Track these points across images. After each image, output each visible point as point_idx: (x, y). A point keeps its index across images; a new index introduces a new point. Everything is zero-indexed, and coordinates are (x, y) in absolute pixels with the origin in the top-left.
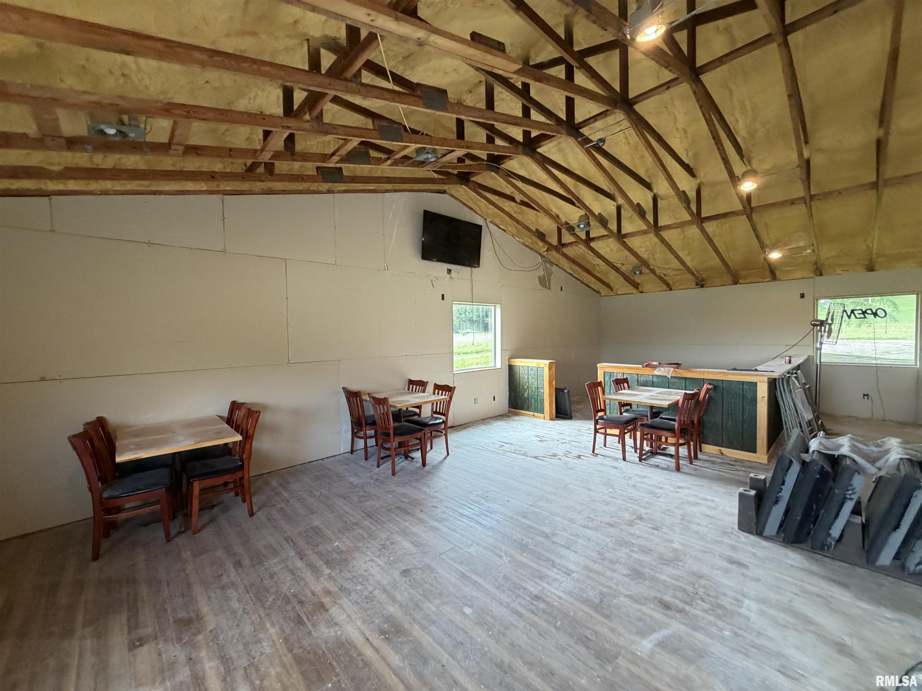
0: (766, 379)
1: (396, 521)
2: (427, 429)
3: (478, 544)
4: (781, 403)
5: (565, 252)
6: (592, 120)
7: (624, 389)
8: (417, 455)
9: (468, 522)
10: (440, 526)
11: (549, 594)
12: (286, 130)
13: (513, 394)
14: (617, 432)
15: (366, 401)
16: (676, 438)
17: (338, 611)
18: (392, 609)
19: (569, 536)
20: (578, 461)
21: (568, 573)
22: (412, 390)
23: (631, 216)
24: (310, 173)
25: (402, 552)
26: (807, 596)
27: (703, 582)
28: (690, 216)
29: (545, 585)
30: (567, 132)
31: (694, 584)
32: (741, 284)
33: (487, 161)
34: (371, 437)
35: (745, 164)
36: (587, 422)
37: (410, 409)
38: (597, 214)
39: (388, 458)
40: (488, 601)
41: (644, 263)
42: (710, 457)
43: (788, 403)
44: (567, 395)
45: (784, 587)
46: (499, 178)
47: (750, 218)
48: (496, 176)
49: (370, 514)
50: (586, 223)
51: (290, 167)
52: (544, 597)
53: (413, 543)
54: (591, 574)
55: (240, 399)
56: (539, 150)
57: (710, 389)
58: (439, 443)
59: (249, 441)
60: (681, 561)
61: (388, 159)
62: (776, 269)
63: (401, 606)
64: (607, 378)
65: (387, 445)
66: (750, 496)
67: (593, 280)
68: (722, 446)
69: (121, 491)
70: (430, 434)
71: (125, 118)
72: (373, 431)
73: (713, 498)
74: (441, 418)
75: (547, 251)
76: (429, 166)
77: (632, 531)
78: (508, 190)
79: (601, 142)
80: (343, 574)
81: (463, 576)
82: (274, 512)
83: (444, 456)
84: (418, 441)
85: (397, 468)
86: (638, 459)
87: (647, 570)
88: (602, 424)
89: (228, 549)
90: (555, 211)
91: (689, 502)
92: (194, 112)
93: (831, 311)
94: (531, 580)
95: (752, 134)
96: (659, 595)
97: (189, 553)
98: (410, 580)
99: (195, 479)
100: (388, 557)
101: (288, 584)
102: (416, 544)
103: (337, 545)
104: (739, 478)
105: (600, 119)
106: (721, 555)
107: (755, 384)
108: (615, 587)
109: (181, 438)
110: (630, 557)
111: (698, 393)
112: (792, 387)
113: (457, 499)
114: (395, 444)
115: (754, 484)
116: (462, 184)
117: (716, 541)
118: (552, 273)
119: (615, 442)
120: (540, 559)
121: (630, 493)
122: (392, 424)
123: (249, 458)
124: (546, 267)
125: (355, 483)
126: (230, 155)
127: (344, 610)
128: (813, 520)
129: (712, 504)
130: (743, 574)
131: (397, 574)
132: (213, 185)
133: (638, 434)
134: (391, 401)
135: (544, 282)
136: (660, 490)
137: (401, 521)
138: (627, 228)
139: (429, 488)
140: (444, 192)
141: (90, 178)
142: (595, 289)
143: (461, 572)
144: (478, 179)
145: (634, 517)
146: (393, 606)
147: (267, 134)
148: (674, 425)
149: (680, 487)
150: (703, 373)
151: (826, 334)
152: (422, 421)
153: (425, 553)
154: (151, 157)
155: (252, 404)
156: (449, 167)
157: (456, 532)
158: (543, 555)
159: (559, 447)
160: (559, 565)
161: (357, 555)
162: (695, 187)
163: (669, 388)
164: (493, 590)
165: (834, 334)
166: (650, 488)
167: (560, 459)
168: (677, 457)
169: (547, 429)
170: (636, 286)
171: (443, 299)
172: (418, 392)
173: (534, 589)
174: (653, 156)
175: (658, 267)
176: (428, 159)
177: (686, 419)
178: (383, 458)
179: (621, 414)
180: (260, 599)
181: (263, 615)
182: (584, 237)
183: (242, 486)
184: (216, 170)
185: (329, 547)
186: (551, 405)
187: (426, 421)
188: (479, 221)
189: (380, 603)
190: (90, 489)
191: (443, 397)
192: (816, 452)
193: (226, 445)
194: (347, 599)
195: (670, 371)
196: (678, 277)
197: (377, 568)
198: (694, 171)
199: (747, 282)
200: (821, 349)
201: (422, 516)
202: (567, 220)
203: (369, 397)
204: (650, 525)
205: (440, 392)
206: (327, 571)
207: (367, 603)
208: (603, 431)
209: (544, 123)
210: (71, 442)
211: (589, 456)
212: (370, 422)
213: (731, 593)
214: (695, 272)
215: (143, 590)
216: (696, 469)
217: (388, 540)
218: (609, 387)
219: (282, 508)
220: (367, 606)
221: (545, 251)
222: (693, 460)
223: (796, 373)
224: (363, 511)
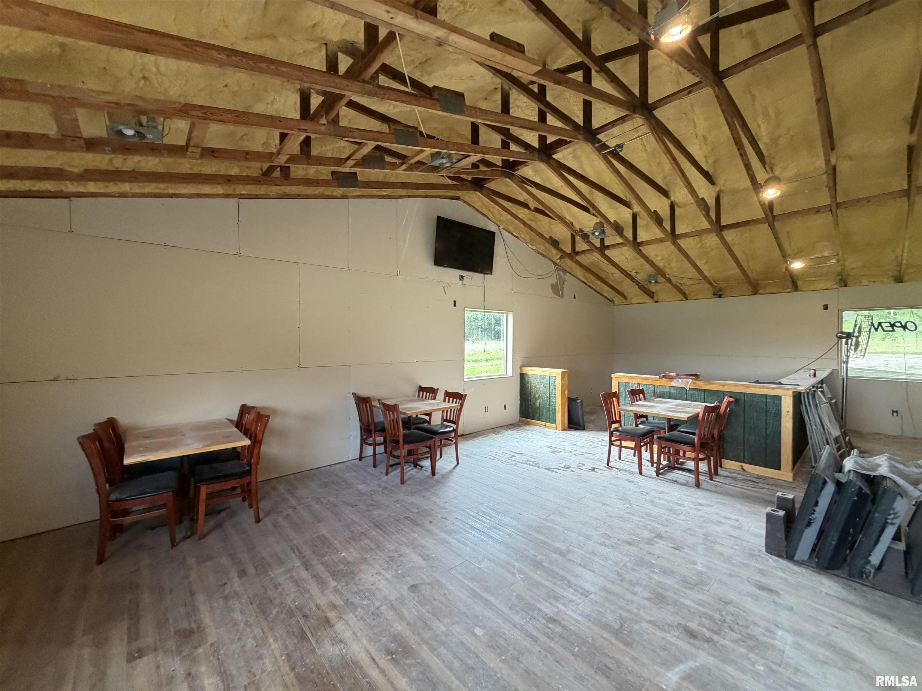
0: (791, 393)
1: (405, 531)
2: (437, 438)
3: (489, 560)
4: (806, 418)
5: (579, 260)
6: (610, 125)
7: (640, 400)
8: (427, 463)
9: (479, 536)
10: (450, 539)
11: (565, 617)
12: (301, 133)
13: (524, 403)
14: (632, 444)
15: (376, 407)
16: (696, 453)
17: (343, 627)
18: (399, 628)
19: (584, 553)
20: (592, 474)
21: (585, 594)
22: (422, 397)
23: (647, 224)
24: (326, 178)
25: (410, 566)
26: (847, 629)
27: (730, 609)
28: (709, 223)
29: (561, 607)
30: (585, 138)
31: (721, 611)
32: (760, 294)
33: (502, 167)
34: (380, 444)
35: (766, 171)
36: (600, 433)
37: (420, 416)
38: (612, 221)
39: (397, 466)
40: (501, 622)
41: (660, 271)
42: (731, 473)
43: (815, 419)
44: (579, 405)
45: (821, 618)
46: (514, 185)
47: (772, 227)
48: (511, 182)
49: (377, 524)
50: (601, 230)
51: (305, 172)
52: (560, 620)
53: (422, 556)
54: (610, 597)
55: (250, 403)
56: (554, 156)
57: (731, 402)
58: (449, 452)
59: (257, 445)
60: (706, 585)
61: (403, 163)
62: (797, 278)
63: (409, 624)
64: (622, 389)
65: (397, 453)
66: (779, 517)
67: (607, 288)
68: (744, 462)
69: (128, 494)
70: (439, 442)
71: (144, 119)
72: (382, 439)
73: (737, 517)
74: (451, 427)
75: (560, 258)
76: (445, 171)
77: (651, 551)
78: (522, 196)
79: (619, 148)
80: (349, 586)
81: (474, 594)
82: (280, 519)
83: (453, 466)
84: (428, 450)
85: (406, 477)
86: (655, 474)
87: (669, 594)
88: (617, 436)
89: (233, 556)
90: (568, 218)
91: (712, 522)
92: (211, 114)
93: (858, 323)
94: (546, 601)
95: (775, 141)
96: (683, 622)
97: (193, 560)
98: (418, 597)
99: (203, 483)
100: (396, 571)
101: (292, 596)
102: (425, 557)
103: (343, 556)
104: (763, 496)
105: (619, 124)
106: (750, 580)
107: (779, 398)
108: (635, 611)
109: (189, 441)
110: (651, 578)
111: (719, 406)
112: (818, 402)
113: (467, 510)
114: (404, 452)
115: (782, 504)
116: (476, 191)
117: (743, 564)
118: (565, 280)
119: (630, 455)
120: (555, 578)
121: (648, 509)
122: (402, 431)
123: (258, 463)
124: (560, 276)
125: (363, 491)
126: (246, 158)
127: (349, 626)
128: (850, 545)
129: (737, 524)
130: (774, 602)
131: (404, 590)
132: (229, 189)
133: (655, 448)
134: (401, 407)
135: (557, 290)
136: (680, 507)
137: (409, 532)
138: (642, 236)
139: (439, 498)
140: (457, 198)
141: (110, 180)
142: (609, 297)
143: (472, 589)
144: (492, 185)
145: (653, 535)
146: (400, 624)
147: (283, 137)
148: (694, 439)
149: (700, 505)
150: (724, 385)
151: (853, 347)
152: (432, 429)
153: (433, 567)
154: (169, 160)
155: (260, 408)
156: (464, 173)
157: (467, 546)
158: (558, 574)
159: (572, 458)
160: (575, 585)
161: (363, 567)
162: (714, 195)
163: (687, 400)
164: (506, 610)
165: (861, 348)
166: (668, 504)
167: (574, 471)
168: (697, 472)
169: (559, 439)
170: (651, 295)
171: (455, 305)
172: (429, 399)
173: (548, 611)
174: (673, 162)
175: (673, 276)
176: (443, 164)
177: (706, 433)
178: (392, 466)
179: (637, 426)
180: (263, 611)
181: (266, 629)
182: (598, 245)
183: (250, 491)
184: (233, 174)
185: (335, 558)
186: (563, 415)
187: (436, 429)
188: (492, 228)
189: (387, 620)
190: (98, 492)
191: (454, 404)
192: (852, 472)
193: (234, 448)
194: (353, 614)
195: (688, 382)
196: (695, 287)
197: (385, 582)
198: (713, 178)
199: (767, 292)
200: (847, 363)
201: (431, 527)
202: (582, 228)
203: (380, 404)
204: (671, 545)
205: (451, 399)
206: (333, 584)
207: (374, 619)
208: (618, 443)
209: (562, 129)
210: (80, 443)
211: (603, 468)
212: (379, 428)
213: (763, 623)
214: (713, 281)
215: (146, 598)
216: (717, 486)
217: (397, 552)
218: (625, 398)
219: (288, 515)
220: (374, 622)
221: (559, 259)
222: (714, 476)
223: (821, 387)
224: (370, 521)
